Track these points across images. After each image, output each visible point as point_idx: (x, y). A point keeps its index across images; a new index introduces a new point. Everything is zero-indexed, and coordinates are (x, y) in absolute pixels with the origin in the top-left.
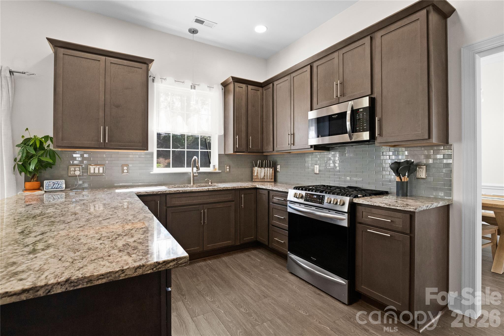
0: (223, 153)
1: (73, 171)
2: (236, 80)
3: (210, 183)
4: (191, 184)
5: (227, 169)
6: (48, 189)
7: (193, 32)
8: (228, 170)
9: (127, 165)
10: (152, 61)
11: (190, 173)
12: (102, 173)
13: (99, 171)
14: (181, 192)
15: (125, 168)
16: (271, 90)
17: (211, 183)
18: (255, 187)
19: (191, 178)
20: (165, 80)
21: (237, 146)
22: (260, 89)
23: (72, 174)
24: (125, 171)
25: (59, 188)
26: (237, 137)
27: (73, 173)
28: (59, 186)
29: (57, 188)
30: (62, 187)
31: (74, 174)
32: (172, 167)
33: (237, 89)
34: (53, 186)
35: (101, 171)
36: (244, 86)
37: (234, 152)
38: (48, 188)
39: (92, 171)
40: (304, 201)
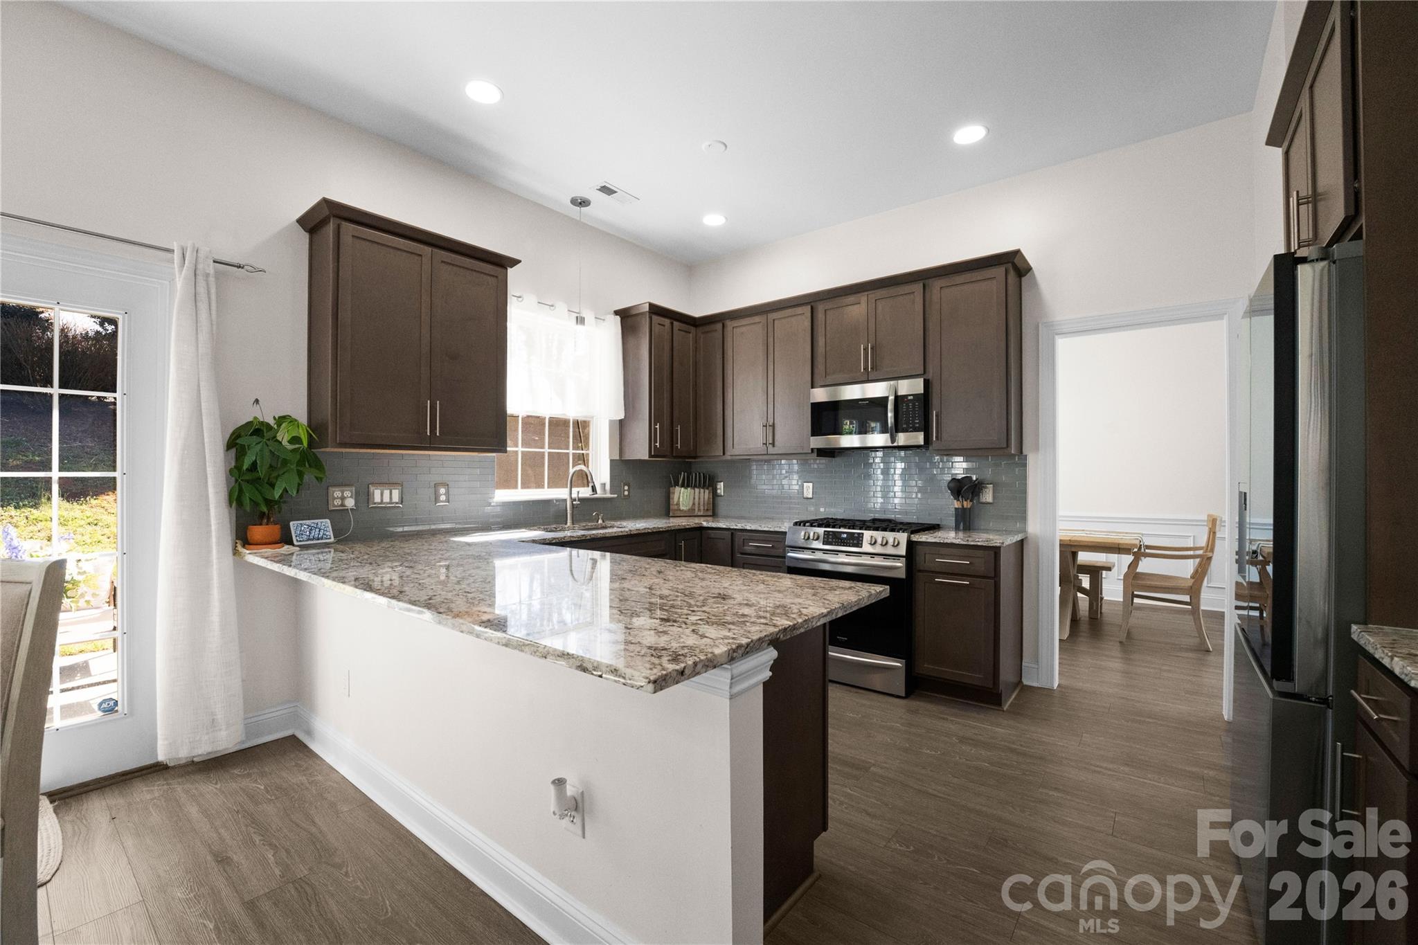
0: (618, 458)
1: (338, 498)
2: (656, 310)
3: (600, 521)
4: (569, 524)
5: (624, 490)
6: (300, 541)
7: (580, 203)
8: (626, 493)
9: (446, 485)
10: (515, 262)
11: (565, 500)
12: (397, 503)
13: (391, 498)
14: (588, 537)
15: (442, 491)
16: (718, 335)
17: (603, 522)
18: (701, 525)
19: (568, 512)
20: (520, 299)
21: (658, 444)
22: (692, 329)
23: (336, 506)
24: (443, 498)
25: (322, 538)
26: (658, 427)
27: (340, 503)
28: (321, 533)
29: (318, 539)
30: (328, 537)
31: (343, 505)
32: (522, 488)
33: (656, 328)
34: (310, 533)
35: (396, 498)
36: (667, 322)
37: (650, 456)
38: (301, 539)
39: (377, 499)
40: (823, 544)
